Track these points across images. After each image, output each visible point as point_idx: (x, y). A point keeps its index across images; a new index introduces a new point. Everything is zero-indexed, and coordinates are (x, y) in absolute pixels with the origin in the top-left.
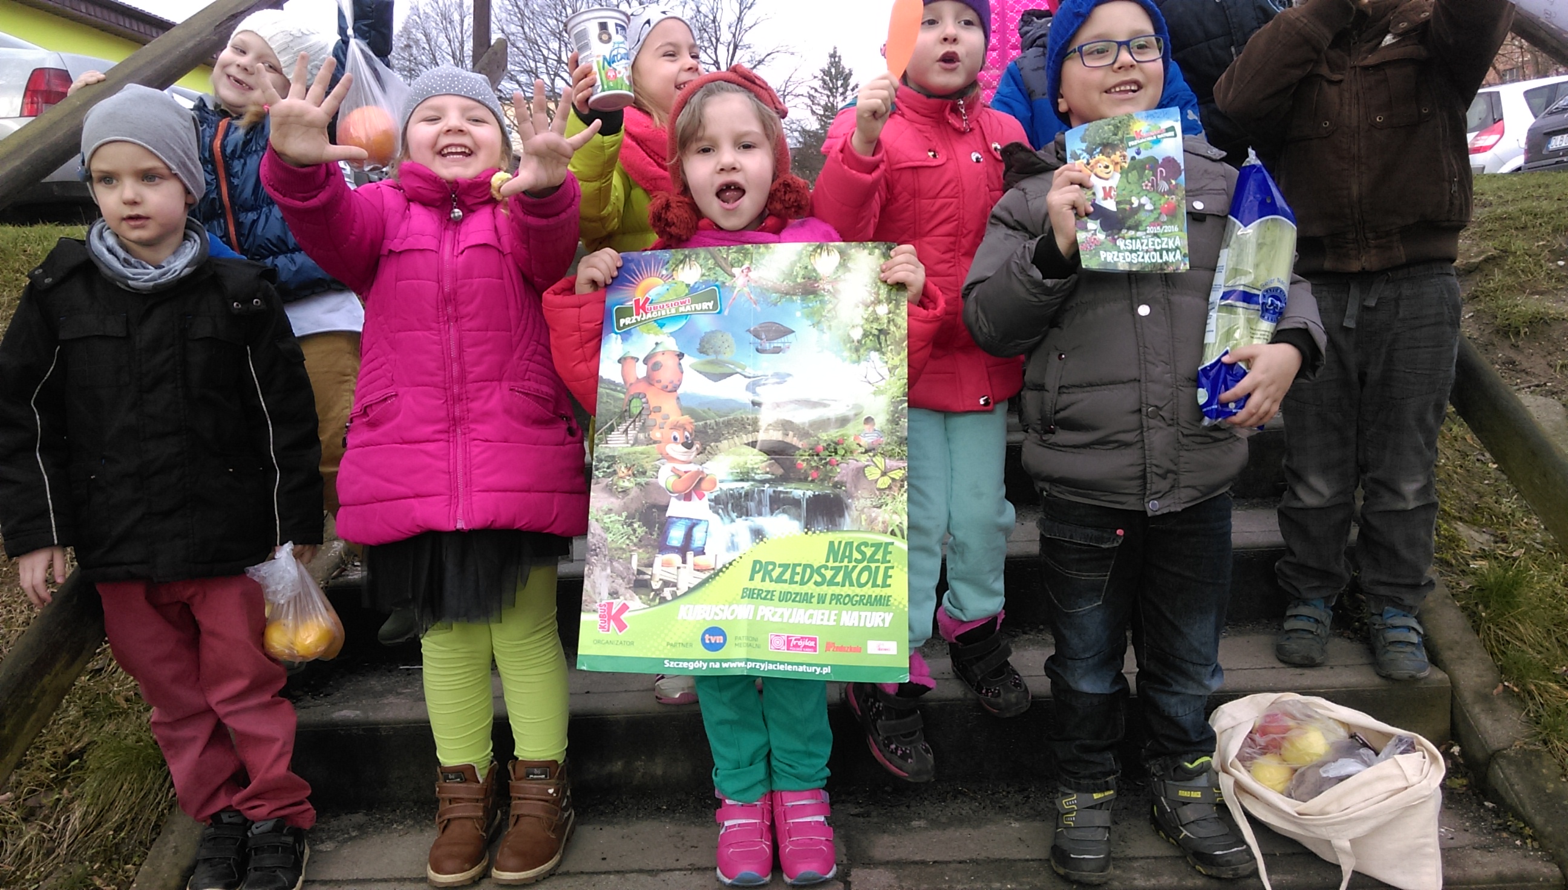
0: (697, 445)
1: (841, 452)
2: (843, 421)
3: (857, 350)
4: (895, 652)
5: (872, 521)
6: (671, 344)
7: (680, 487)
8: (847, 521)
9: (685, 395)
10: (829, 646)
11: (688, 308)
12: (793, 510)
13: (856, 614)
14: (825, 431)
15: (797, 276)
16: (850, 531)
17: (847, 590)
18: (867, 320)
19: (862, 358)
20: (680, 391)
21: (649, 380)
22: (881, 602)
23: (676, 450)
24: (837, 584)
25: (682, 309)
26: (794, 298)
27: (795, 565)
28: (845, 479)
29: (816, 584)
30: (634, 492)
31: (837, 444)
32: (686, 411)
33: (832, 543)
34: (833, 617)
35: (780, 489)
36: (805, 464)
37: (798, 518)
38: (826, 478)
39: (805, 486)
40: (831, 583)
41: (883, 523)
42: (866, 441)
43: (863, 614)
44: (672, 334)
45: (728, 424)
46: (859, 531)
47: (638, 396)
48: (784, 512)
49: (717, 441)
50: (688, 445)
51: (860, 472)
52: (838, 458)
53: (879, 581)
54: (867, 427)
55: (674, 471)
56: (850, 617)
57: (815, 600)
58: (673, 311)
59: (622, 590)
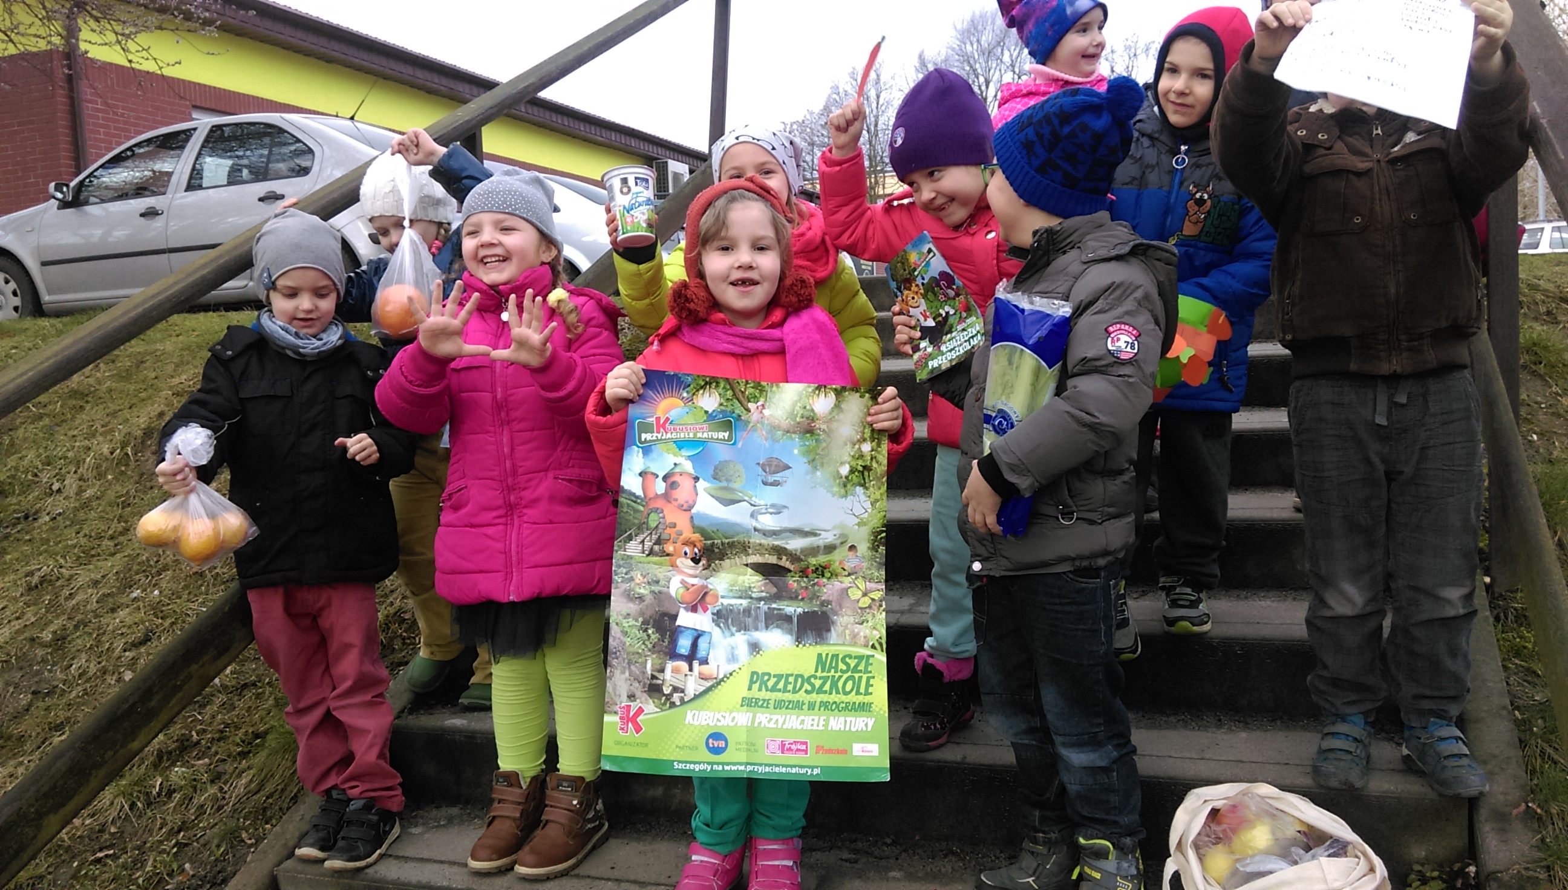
0: (703, 562)
1: (828, 575)
2: (830, 548)
3: (845, 486)
4: (877, 754)
5: (854, 636)
6: (688, 467)
7: (688, 598)
8: (833, 636)
9: (698, 514)
10: (819, 749)
11: (705, 435)
12: (786, 625)
13: (842, 719)
14: (814, 556)
15: (796, 416)
16: (835, 645)
17: (834, 697)
18: (853, 457)
19: (849, 493)
20: (693, 511)
21: (666, 496)
22: (864, 708)
23: (685, 563)
24: (826, 692)
25: (699, 435)
26: (793, 436)
27: (788, 676)
28: (831, 599)
29: (806, 692)
30: (649, 598)
31: (825, 568)
32: (697, 529)
33: (820, 655)
34: (822, 723)
35: (774, 606)
36: (795, 584)
37: (790, 632)
38: (815, 596)
39: (796, 603)
40: (820, 691)
41: (865, 637)
42: (849, 566)
43: (848, 719)
44: (689, 458)
45: (732, 545)
46: (844, 644)
47: (656, 510)
48: (778, 627)
49: (721, 559)
50: (696, 561)
51: (845, 591)
52: (825, 580)
53: (862, 690)
54: (851, 553)
55: (683, 582)
56: (837, 723)
57: (805, 707)
58: (691, 435)
59: (638, 694)
